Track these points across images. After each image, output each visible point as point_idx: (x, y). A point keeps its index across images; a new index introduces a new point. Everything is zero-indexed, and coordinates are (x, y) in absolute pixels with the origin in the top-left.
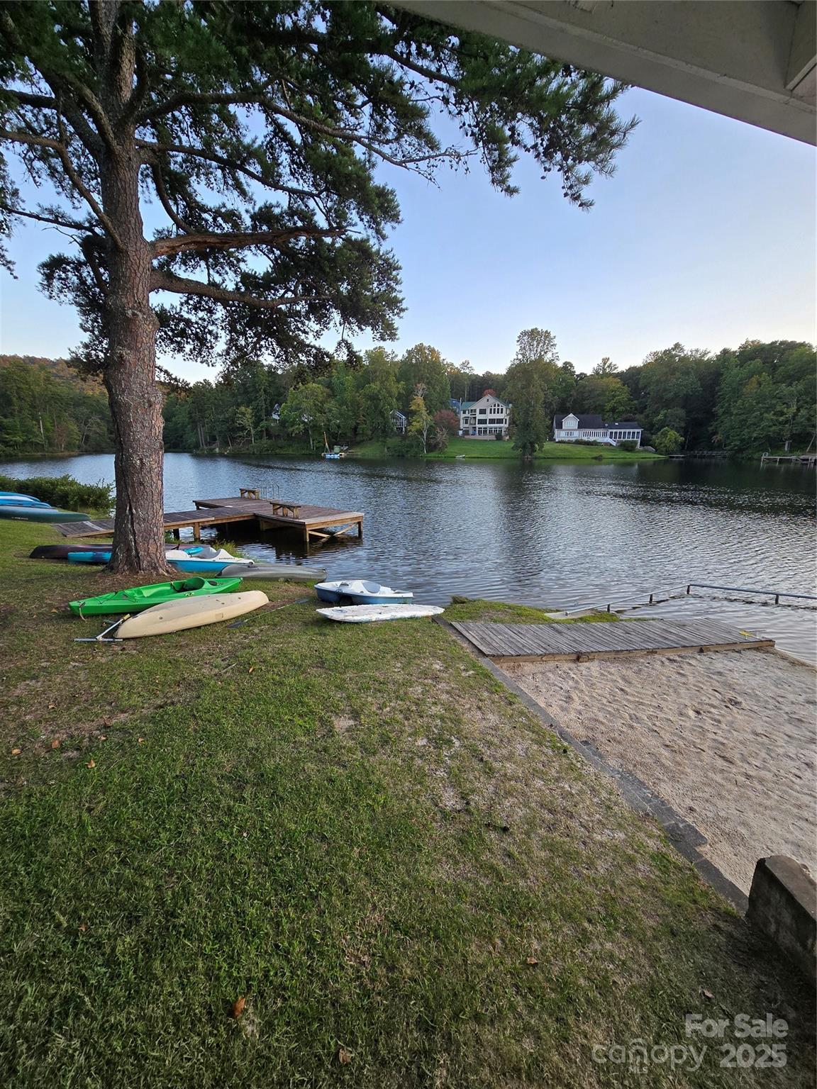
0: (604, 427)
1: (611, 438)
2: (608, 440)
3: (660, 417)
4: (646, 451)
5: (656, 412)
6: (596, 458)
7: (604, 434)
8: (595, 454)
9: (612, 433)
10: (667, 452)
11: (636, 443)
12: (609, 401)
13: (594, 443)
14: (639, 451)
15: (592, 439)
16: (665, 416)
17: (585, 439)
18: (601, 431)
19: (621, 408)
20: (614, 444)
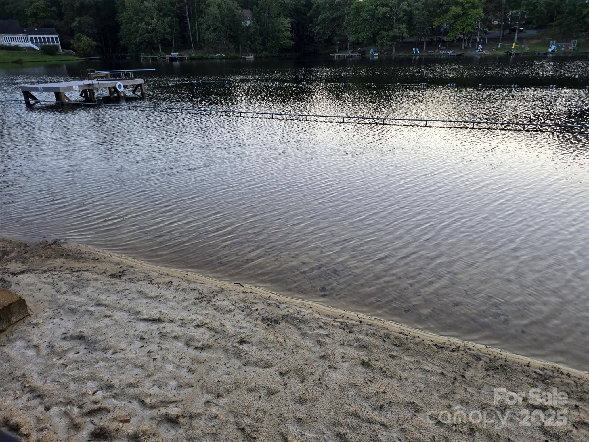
0: (23, 33)
1: (32, 42)
2: (29, 44)
3: (75, 24)
4: (67, 54)
5: (73, 20)
6: (16, 62)
7: (26, 40)
8: (15, 58)
9: (31, 38)
10: (85, 55)
11: (56, 47)
12: (29, 7)
13: (17, 48)
14: (61, 55)
15: (13, 44)
16: (79, 22)
17: (6, 44)
18: (22, 36)
19: (41, 14)
20: (37, 48)
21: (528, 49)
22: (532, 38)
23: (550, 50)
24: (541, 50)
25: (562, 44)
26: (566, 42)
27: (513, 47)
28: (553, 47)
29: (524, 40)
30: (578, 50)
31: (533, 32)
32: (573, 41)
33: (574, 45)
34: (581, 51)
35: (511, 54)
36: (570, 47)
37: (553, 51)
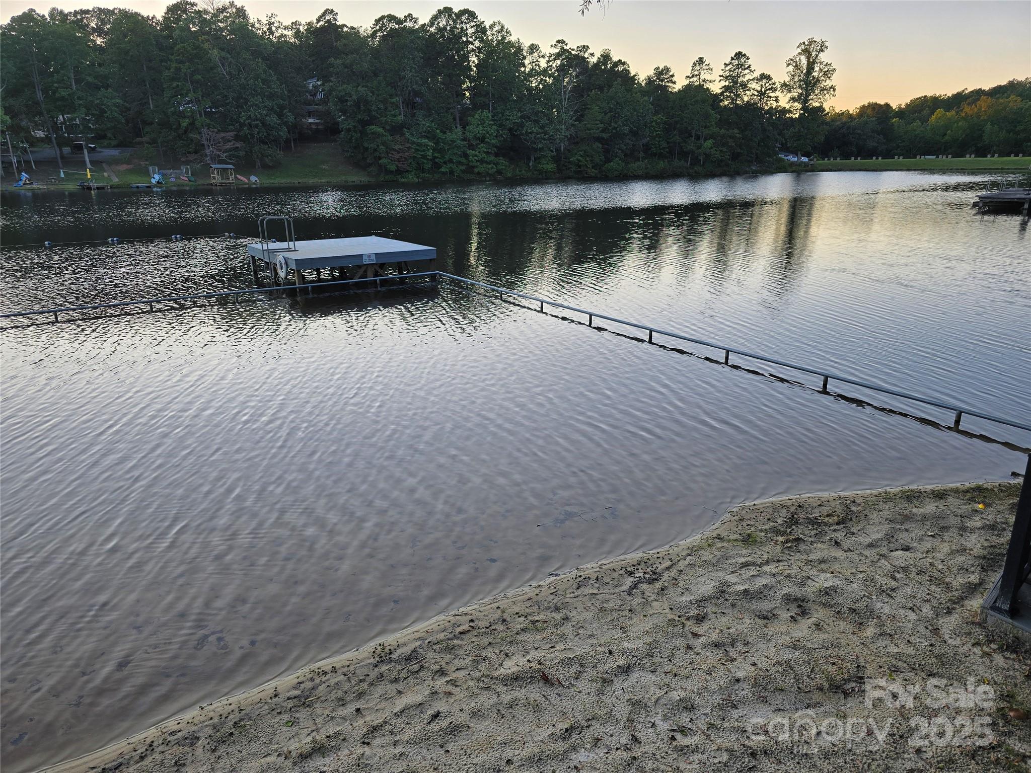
21: (116, 180)
22: (116, 162)
23: (153, 181)
24: (139, 181)
25: (169, 171)
26: (175, 168)
27: (89, 176)
28: (157, 177)
30: (196, 181)
33: (187, 173)
34: (201, 182)
35: (89, 188)
36: (182, 176)
37: (158, 182)
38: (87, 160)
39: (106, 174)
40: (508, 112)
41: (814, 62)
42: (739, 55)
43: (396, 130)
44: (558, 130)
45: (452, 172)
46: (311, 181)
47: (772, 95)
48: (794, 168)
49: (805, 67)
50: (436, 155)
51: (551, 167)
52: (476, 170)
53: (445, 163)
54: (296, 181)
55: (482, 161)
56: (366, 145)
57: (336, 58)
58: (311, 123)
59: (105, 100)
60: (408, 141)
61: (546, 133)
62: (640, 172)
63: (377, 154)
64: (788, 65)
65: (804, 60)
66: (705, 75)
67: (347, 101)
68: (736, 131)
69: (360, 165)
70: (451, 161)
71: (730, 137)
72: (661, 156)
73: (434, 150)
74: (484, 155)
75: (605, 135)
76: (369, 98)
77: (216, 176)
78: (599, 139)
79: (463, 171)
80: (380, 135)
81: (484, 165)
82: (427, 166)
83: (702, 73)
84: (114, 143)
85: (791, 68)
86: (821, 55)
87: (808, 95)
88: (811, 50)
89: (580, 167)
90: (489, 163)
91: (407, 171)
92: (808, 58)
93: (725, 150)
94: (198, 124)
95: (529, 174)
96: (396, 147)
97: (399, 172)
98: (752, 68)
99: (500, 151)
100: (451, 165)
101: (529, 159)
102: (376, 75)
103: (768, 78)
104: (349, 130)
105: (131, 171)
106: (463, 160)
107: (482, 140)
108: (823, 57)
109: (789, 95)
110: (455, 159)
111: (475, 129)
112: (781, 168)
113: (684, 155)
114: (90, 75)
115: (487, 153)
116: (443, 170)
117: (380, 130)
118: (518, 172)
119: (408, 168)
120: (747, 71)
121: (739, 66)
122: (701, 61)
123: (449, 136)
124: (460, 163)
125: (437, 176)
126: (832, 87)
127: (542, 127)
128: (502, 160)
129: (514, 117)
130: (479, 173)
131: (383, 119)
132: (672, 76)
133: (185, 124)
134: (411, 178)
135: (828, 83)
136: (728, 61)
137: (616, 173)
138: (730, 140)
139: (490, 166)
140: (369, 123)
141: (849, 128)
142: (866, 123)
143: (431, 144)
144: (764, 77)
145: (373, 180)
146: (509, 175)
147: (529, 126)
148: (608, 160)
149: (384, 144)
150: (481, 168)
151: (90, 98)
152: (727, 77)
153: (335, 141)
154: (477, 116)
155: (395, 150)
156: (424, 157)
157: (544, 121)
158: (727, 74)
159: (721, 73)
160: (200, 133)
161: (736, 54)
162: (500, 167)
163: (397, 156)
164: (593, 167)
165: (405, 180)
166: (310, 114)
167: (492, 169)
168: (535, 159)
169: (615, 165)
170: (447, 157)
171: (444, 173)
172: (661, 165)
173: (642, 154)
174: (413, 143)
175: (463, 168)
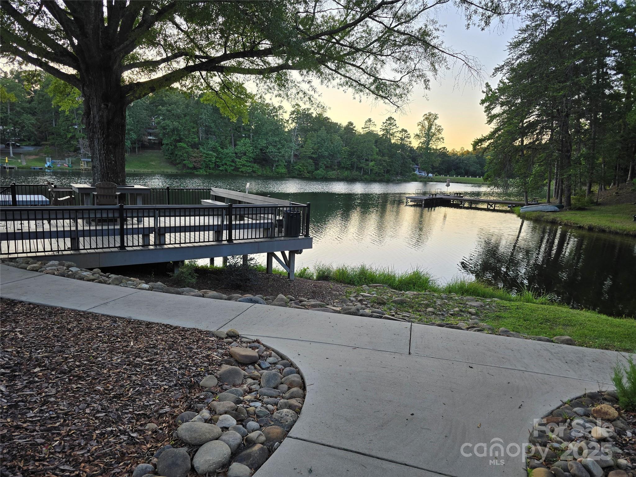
21: (24, 164)
22: (30, 154)
23: (46, 166)
24: (38, 165)
25: (58, 161)
26: (62, 159)
27: (7, 161)
28: (48, 164)
29: (22, 155)
30: (72, 167)
31: (31, 149)
32: (67, 159)
33: (69, 162)
34: (74, 167)
35: (5, 168)
36: (65, 164)
37: (49, 167)
38: (11, 152)
39: (19, 161)
40: (259, 140)
41: (431, 125)
42: (390, 119)
43: (195, 146)
44: (287, 151)
45: (226, 170)
46: (142, 170)
47: (408, 140)
48: (422, 179)
49: (427, 127)
50: (218, 160)
51: (284, 170)
52: (240, 170)
53: (223, 165)
54: (133, 170)
55: (244, 165)
56: (176, 153)
57: (163, 106)
58: (150, 139)
59: (25, 121)
60: (201, 152)
61: (280, 153)
62: (334, 177)
63: (182, 158)
64: (418, 125)
65: (426, 123)
66: (372, 128)
67: (167, 129)
68: (387, 158)
69: (173, 163)
70: (226, 164)
71: (384, 161)
72: (347, 169)
73: (217, 158)
74: (245, 162)
75: (314, 156)
76: (179, 128)
77: (83, 165)
78: (311, 158)
79: (233, 170)
80: (184, 148)
81: (245, 167)
82: (212, 166)
83: (371, 126)
84: (33, 143)
85: (420, 127)
86: (435, 121)
87: (429, 141)
88: (430, 118)
89: (300, 172)
90: (248, 166)
91: (200, 168)
92: (429, 123)
93: (381, 167)
94: (77, 136)
95: (271, 174)
96: (194, 155)
97: (195, 168)
98: (397, 126)
99: (255, 161)
100: (226, 166)
101: (273, 166)
102: (185, 116)
103: (406, 131)
104: (167, 144)
105: (36, 160)
106: (233, 164)
107: (245, 154)
108: (437, 122)
109: (419, 141)
110: (228, 163)
111: (240, 148)
112: (415, 179)
113: (359, 169)
114: (18, 107)
115: (247, 161)
116: (221, 169)
117: (185, 145)
118: (265, 172)
119: (200, 166)
120: (394, 127)
121: (390, 124)
122: (370, 120)
123: (226, 151)
124: (231, 166)
125: (217, 172)
126: (442, 138)
127: (279, 149)
128: (256, 166)
129: (263, 143)
130: (242, 172)
131: (187, 140)
132: (354, 127)
133: (69, 136)
134: (202, 172)
135: (440, 136)
136: (384, 121)
137: (320, 177)
138: (384, 163)
139: (248, 168)
140: (180, 141)
141: (460, 160)
142: (470, 158)
143: (215, 154)
144: (404, 131)
145: (179, 172)
146: (260, 174)
147: (271, 148)
148: (317, 169)
149: (187, 152)
150: (243, 169)
151: (17, 119)
152: (384, 130)
153: (160, 149)
154: (242, 141)
155: (193, 156)
156: (210, 161)
157: (279, 146)
158: (384, 128)
159: (381, 127)
160: (78, 141)
161: (389, 118)
162: (254, 169)
163: (194, 160)
164: (308, 172)
165: (199, 173)
166: (150, 134)
167: (249, 170)
168: (276, 166)
169: (321, 172)
170: (224, 162)
171: (222, 171)
172: (346, 173)
173: (336, 167)
174: (204, 153)
175: (233, 168)
